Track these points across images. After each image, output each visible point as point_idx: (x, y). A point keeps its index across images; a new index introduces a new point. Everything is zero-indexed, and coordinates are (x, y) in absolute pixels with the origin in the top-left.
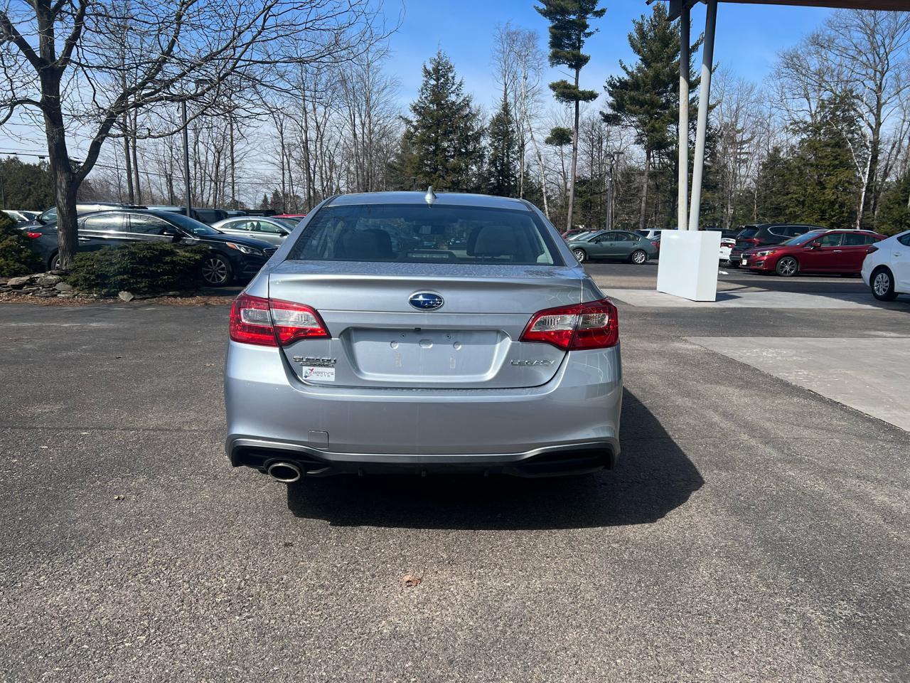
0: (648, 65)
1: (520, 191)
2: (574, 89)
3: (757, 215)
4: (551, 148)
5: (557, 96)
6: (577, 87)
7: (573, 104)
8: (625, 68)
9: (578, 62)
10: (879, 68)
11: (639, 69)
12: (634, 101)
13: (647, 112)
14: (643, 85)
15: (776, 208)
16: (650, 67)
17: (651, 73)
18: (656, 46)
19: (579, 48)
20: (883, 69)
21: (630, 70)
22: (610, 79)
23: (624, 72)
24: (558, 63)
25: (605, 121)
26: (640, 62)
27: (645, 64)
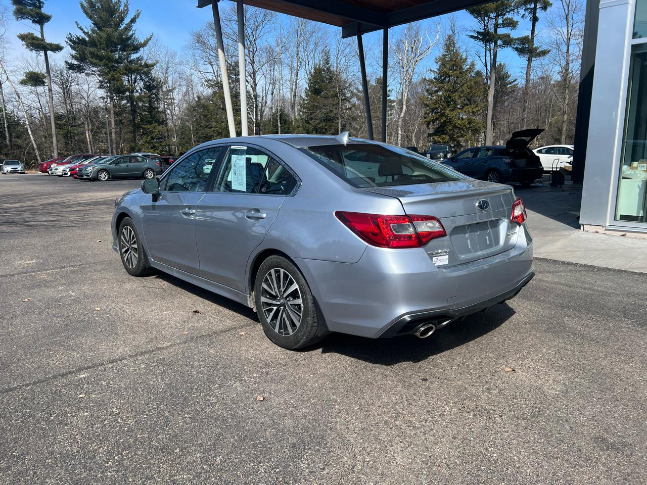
0: (100, 28)
1: (4, 124)
2: (42, 41)
3: (195, 142)
4: (28, 88)
5: (27, 45)
6: (43, 40)
7: (42, 53)
8: (81, 29)
9: (42, 20)
10: (251, 49)
11: (93, 30)
12: (93, 55)
13: (106, 65)
14: (99, 43)
15: (205, 137)
16: (102, 30)
17: (103, 35)
18: (104, 15)
19: (40, 7)
20: (253, 50)
21: (86, 31)
22: (70, 36)
23: (82, 32)
24: (22, 18)
25: (70, 68)
26: (92, 25)
27: (97, 27)
